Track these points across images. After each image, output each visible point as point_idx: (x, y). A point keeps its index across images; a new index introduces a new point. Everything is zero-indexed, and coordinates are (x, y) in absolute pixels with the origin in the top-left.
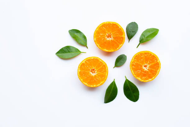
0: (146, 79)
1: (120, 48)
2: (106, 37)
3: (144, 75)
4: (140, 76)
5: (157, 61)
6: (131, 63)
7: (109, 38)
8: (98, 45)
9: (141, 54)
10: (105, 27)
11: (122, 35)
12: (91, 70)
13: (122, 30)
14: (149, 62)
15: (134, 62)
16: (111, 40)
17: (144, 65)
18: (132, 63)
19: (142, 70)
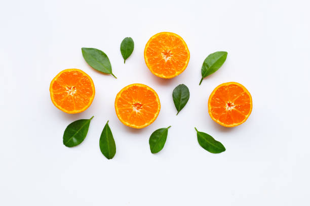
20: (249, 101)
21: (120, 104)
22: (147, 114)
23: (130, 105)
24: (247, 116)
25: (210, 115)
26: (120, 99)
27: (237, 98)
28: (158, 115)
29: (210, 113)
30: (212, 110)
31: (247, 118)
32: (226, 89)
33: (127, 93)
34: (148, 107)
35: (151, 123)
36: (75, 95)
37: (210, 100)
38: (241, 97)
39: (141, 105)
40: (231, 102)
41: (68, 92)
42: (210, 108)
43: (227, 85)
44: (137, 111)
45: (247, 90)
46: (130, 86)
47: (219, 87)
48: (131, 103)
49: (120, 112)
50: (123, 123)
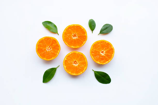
0: (104, 62)
1: (84, 44)
2: (72, 37)
3: (102, 59)
4: (99, 60)
5: (111, 47)
6: (90, 51)
7: (75, 37)
8: (67, 43)
9: (98, 43)
10: (71, 29)
11: (85, 34)
12: (73, 63)
13: (84, 30)
14: (105, 49)
15: (93, 49)
16: (76, 39)
17: (101, 51)
18: (92, 50)
19: (100, 55)
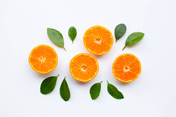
20: (139, 65)
21: (73, 67)
22: (90, 73)
23: (79, 67)
24: (138, 75)
25: (114, 75)
26: (73, 63)
27: (131, 64)
28: (97, 73)
29: (114, 74)
30: (115, 72)
31: (138, 76)
32: (124, 58)
33: (78, 59)
34: (91, 68)
35: (93, 78)
36: (46, 61)
37: (114, 66)
38: (134, 63)
39: (86, 67)
40: (127, 67)
41: (41, 61)
42: (114, 71)
43: (124, 56)
44: (84, 71)
45: (137, 58)
46: (80, 55)
47: (119, 57)
48: (80, 66)
49: (73, 71)
50: (75, 79)
